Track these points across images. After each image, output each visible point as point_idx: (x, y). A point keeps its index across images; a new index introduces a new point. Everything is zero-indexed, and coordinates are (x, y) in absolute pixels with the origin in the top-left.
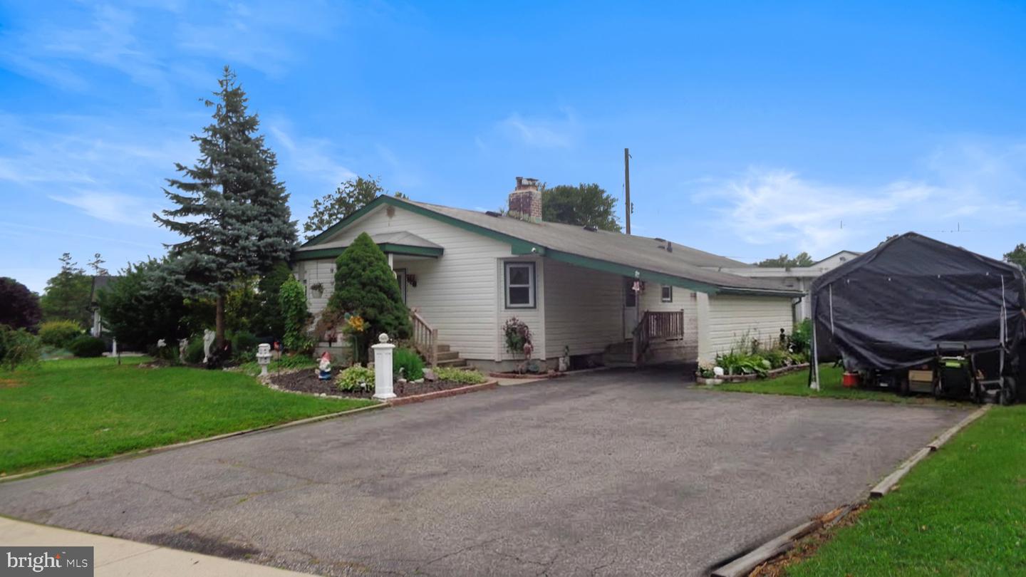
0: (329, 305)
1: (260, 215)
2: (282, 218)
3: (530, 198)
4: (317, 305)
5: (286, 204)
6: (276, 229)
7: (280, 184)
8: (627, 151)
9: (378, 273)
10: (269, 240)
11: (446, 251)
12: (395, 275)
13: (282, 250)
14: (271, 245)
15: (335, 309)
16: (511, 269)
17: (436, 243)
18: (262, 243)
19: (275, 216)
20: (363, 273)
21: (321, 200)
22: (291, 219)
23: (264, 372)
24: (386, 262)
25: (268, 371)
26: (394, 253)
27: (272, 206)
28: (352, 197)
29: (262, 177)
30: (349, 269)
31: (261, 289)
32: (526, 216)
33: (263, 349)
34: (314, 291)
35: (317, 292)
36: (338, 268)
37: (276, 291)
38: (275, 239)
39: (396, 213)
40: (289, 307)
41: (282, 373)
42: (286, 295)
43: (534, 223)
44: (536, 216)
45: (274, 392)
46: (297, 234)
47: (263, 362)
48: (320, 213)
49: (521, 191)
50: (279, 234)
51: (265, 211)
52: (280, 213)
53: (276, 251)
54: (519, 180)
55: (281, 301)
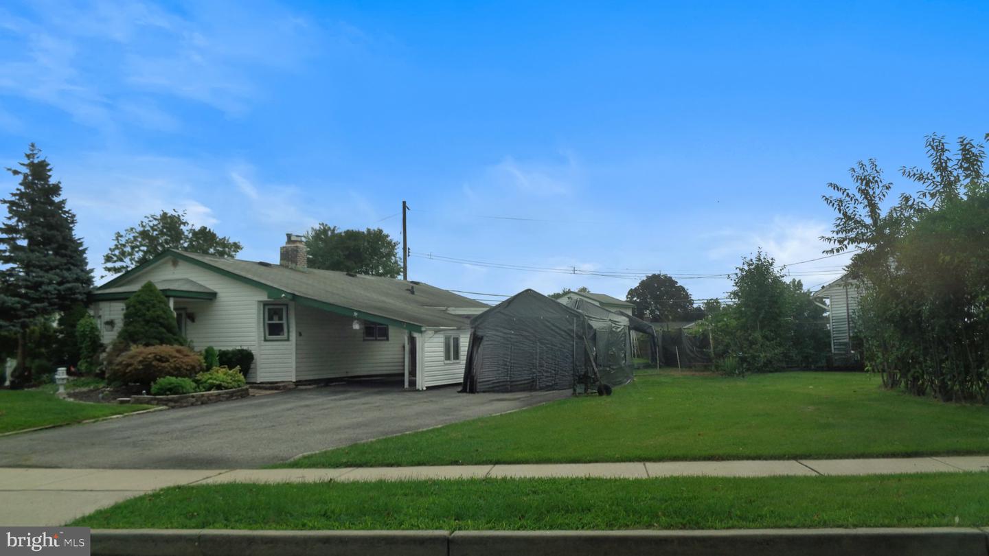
0: (118, 337)
1: (61, 265)
2: (80, 267)
3: (297, 251)
4: (108, 337)
5: (85, 255)
6: (75, 276)
7: (79, 239)
8: (404, 203)
9: (160, 312)
10: (69, 285)
11: (220, 295)
12: (175, 314)
13: (80, 293)
14: (70, 289)
15: (122, 340)
16: (269, 309)
17: (211, 288)
18: (61, 288)
19: (74, 265)
20: (147, 313)
21: (123, 233)
22: (88, 268)
23: (62, 390)
24: (167, 305)
25: (65, 389)
26: (174, 297)
27: (71, 257)
28: (156, 230)
29: (63, 234)
30: (136, 309)
31: (60, 324)
32: (294, 265)
33: (61, 372)
34: (107, 326)
35: (109, 327)
36: (127, 308)
37: (74, 326)
38: (74, 284)
39: (180, 264)
40: (85, 340)
41: (77, 391)
42: (82, 329)
43: (299, 271)
44: (302, 265)
45: (70, 402)
46: (94, 280)
47: (61, 382)
48: (122, 245)
49: (289, 245)
50: (77, 280)
51: (65, 261)
52: (79, 263)
53: (74, 294)
54: (289, 236)
55: (77, 334)
